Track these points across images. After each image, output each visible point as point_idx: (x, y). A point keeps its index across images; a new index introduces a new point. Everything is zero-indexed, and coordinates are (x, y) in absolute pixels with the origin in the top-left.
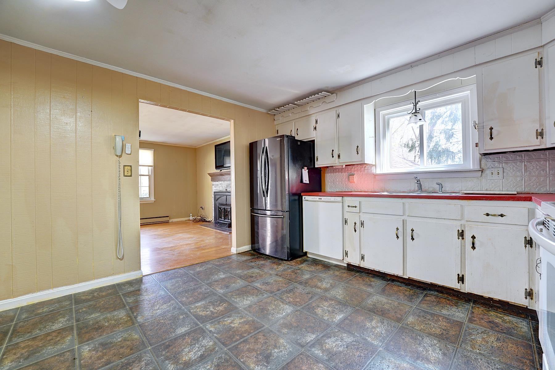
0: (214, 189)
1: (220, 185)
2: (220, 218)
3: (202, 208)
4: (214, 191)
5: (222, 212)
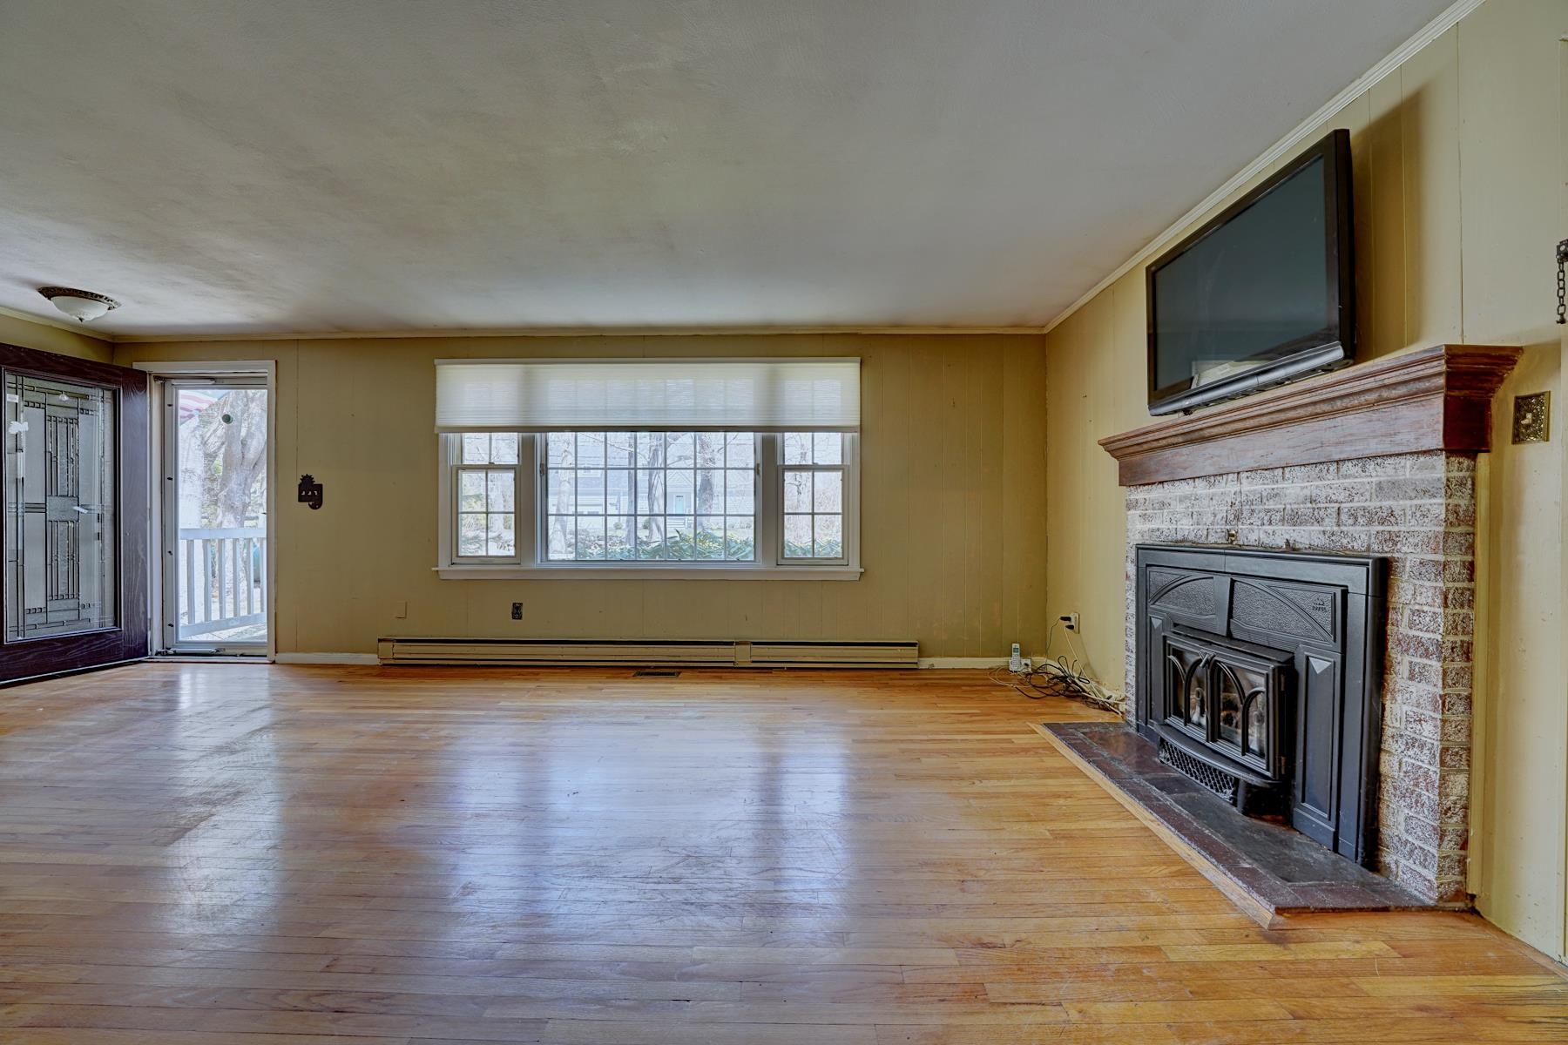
0: (1139, 529)
1: (1180, 508)
2: (1178, 713)
3: (1067, 623)
4: (1136, 539)
5: (1194, 682)
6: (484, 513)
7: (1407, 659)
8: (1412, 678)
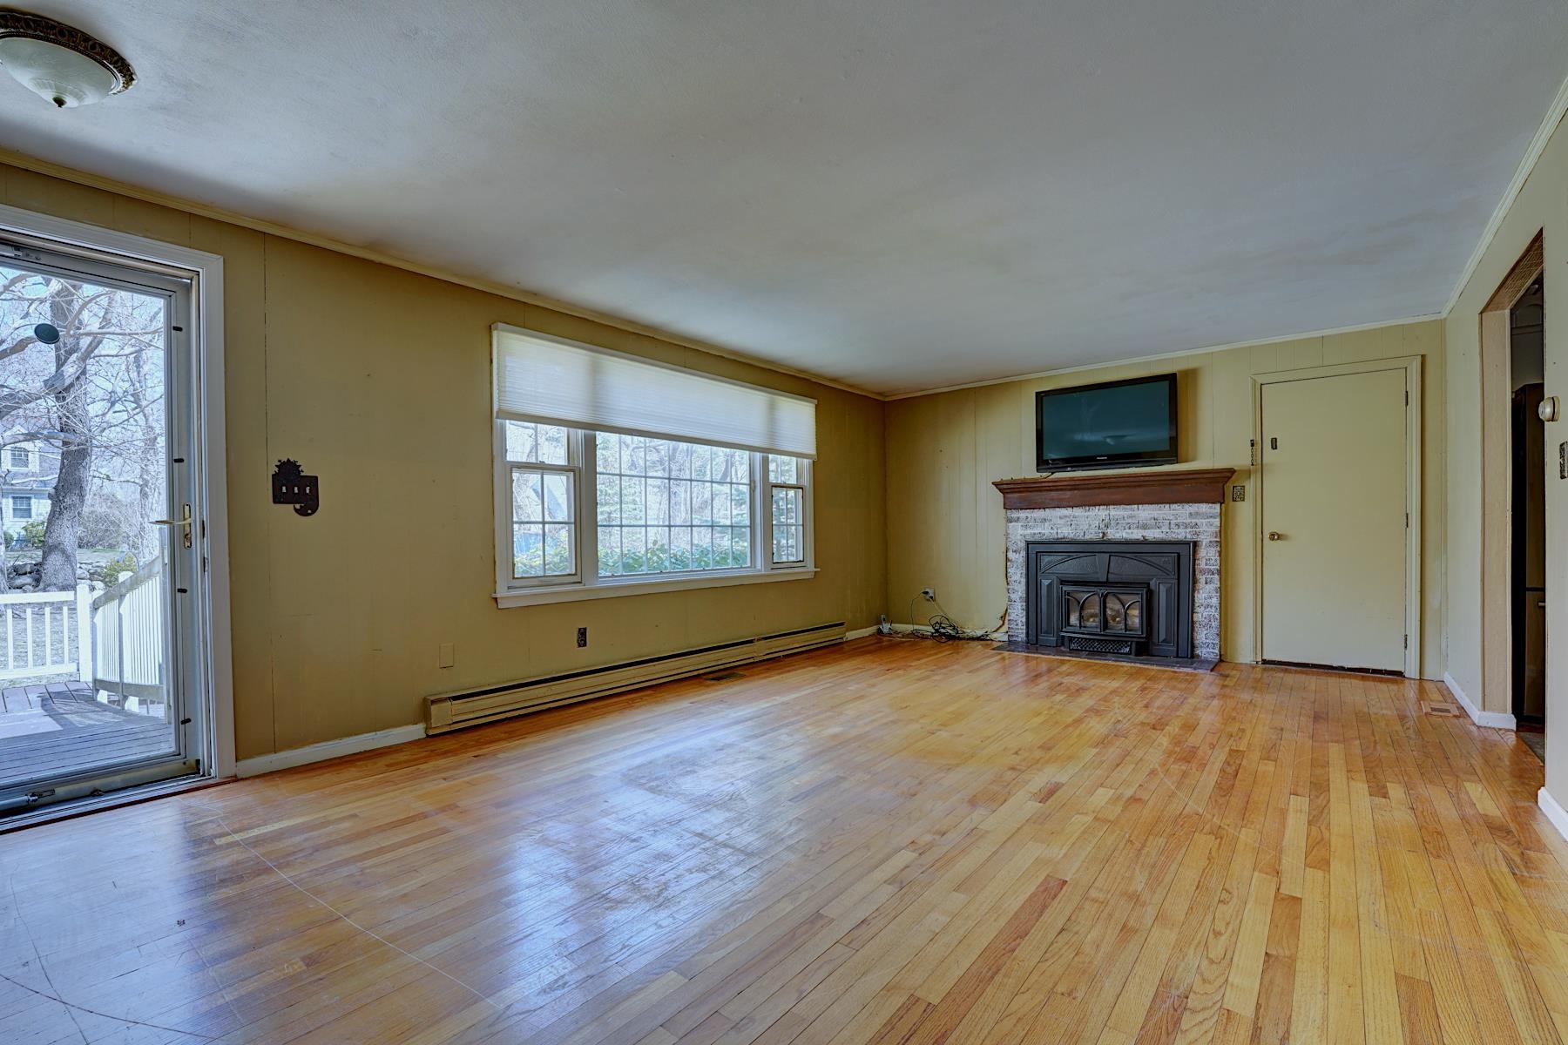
2: (1069, 625)
3: (927, 595)
6: (539, 523)
7: (1204, 577)
8: (1206, 583)
